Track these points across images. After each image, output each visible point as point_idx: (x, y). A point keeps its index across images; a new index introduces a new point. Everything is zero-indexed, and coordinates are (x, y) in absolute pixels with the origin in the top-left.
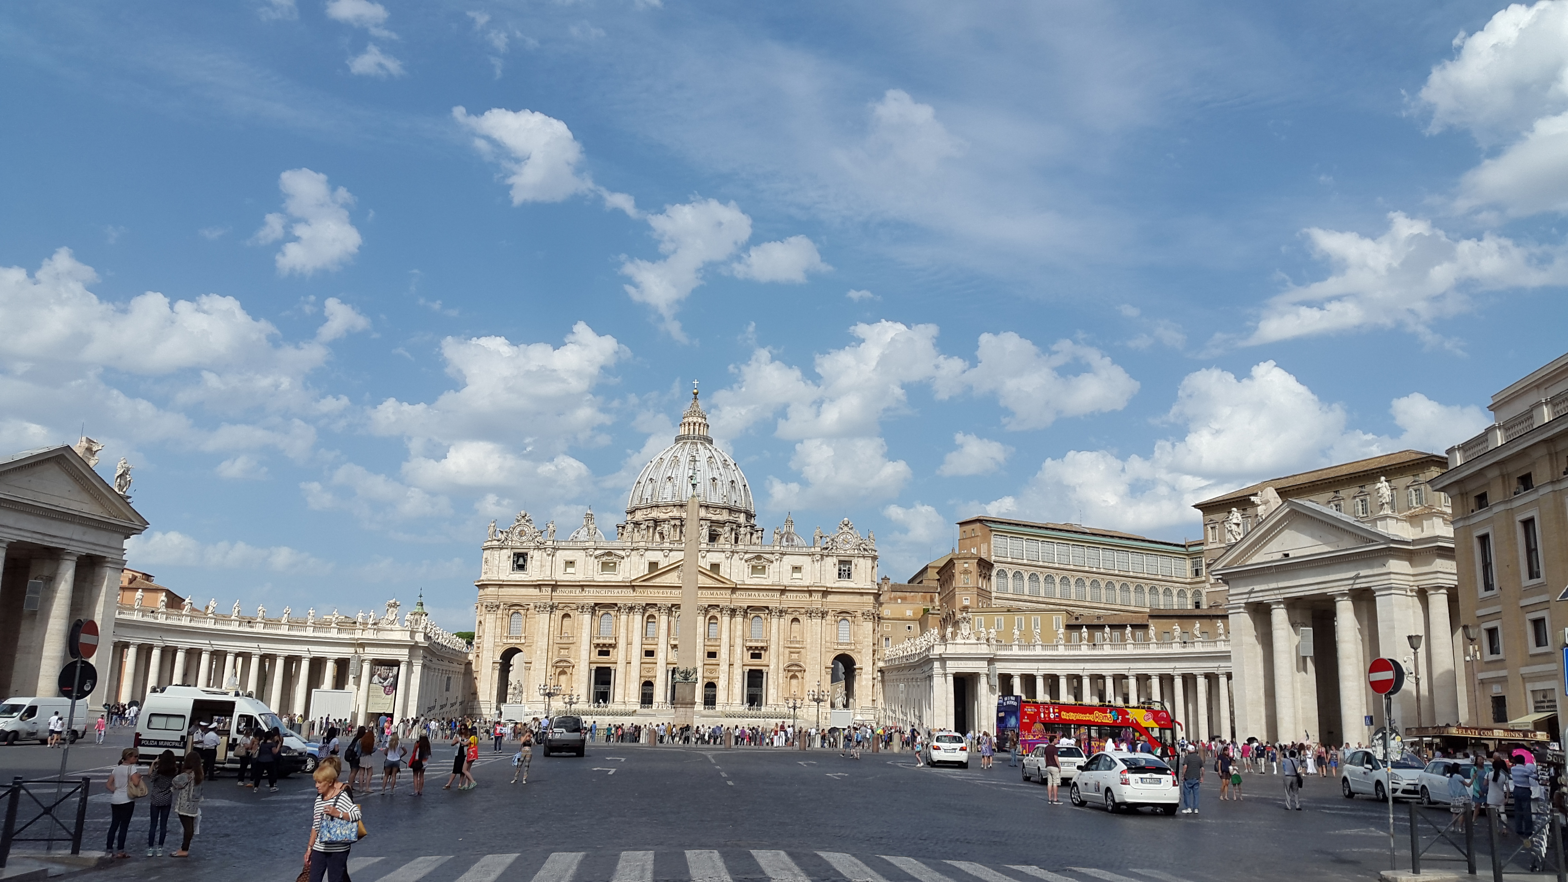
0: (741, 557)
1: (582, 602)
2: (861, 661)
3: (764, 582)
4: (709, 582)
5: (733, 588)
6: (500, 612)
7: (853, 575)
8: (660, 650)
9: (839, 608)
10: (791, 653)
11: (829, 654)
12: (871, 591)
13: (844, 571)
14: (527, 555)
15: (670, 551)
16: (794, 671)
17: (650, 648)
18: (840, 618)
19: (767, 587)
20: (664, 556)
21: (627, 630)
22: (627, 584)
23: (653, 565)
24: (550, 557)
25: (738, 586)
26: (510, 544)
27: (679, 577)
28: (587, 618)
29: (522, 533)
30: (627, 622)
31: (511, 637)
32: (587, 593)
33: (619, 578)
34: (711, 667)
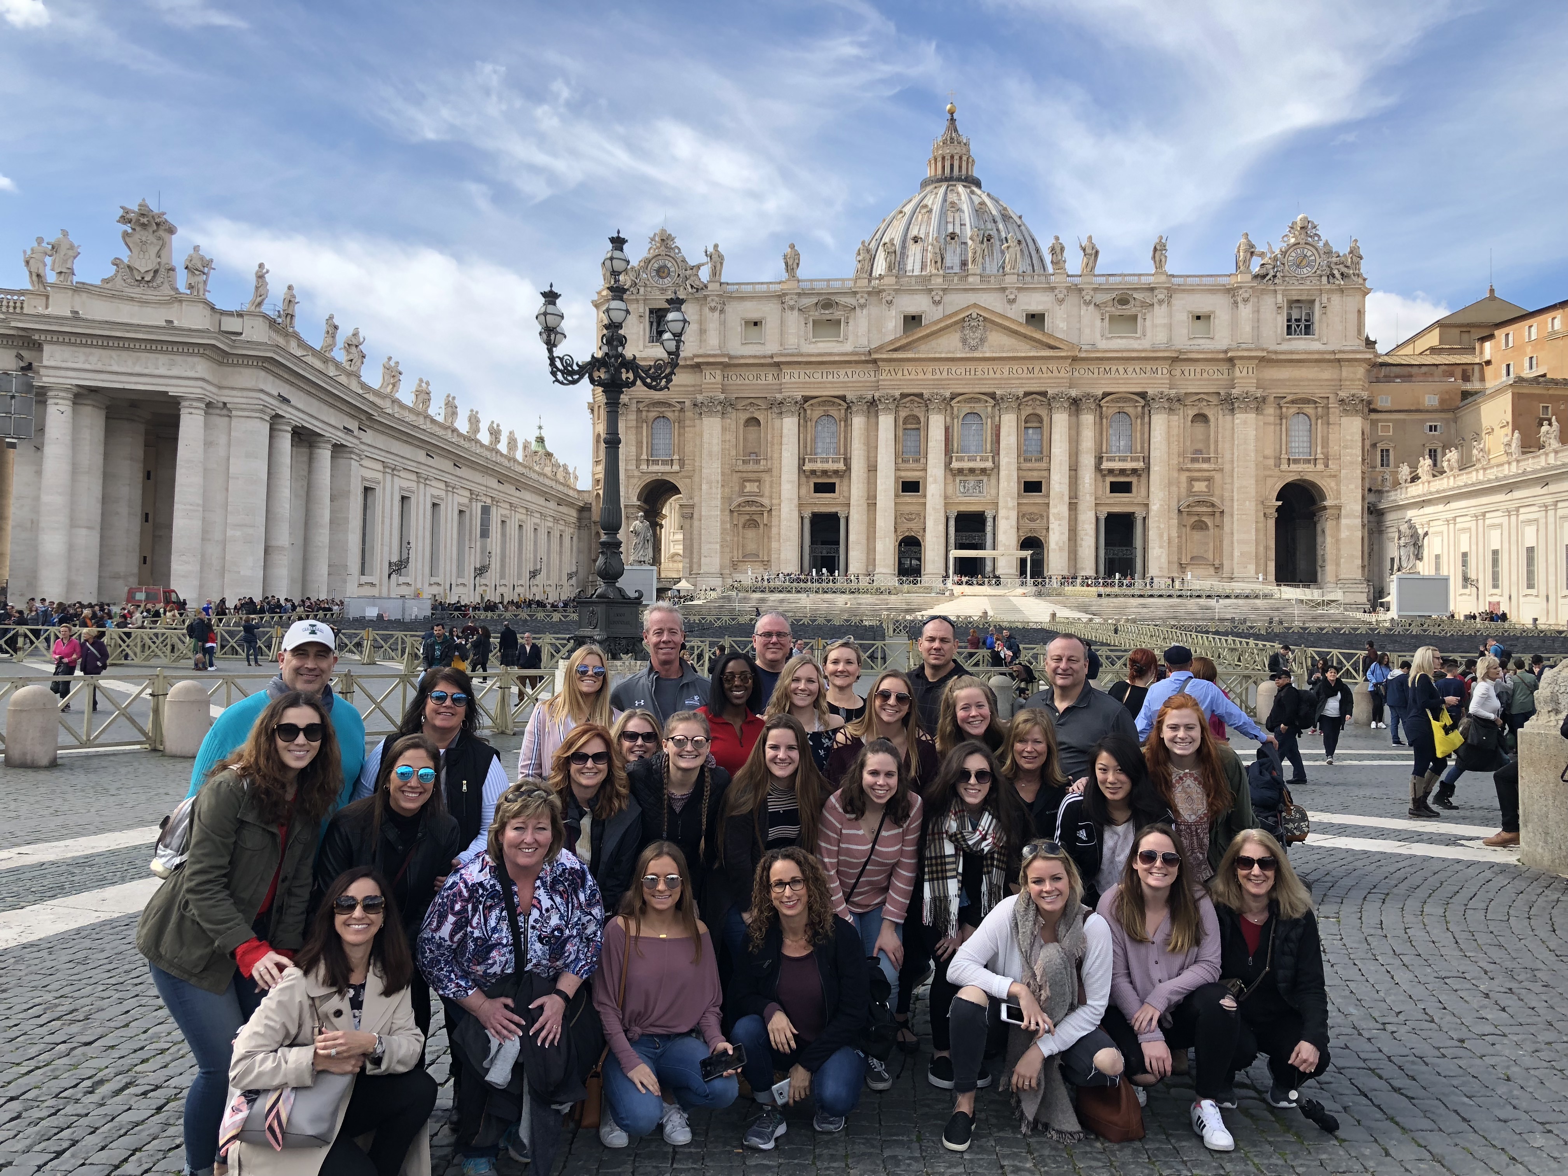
0: (1088, 298)
1: (779, 396)
2: (1339, 492)
3: (1135, 344)
4: (1025, 350)
5: (1075, 359)
6: (633, 416)
7: (1316, 326)
8: (930, 480)
9: (1290, 392)
10: (1192, 480)
11: (1270, 482)
12: (1358, 356)
13: (1296, 320)
15: (945, 290)
16: (1201, 515)
17: (910, 475)
18: (1291, 412)
19: (1143, 355)
20: (934, 302)
21: (868, 443)
22: (863, 358)
23: (912, 321)
24: (717, 314)
25: (1083, 355)
26: (642, 290)
27: (964, 341)
28: (789, 424)
29: (662, 272)
30: (868, 430)
31: (656, 462)
32: (787, 377)
33: (848, 347)
34: (1033, 509)
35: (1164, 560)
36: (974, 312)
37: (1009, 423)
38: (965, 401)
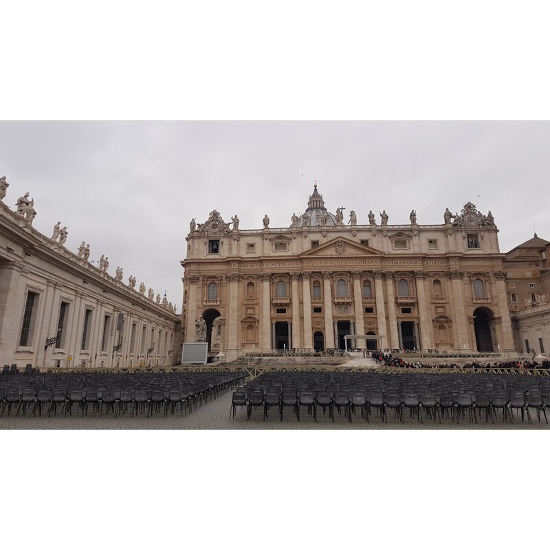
0: (385, 234)
1: (262, 273)
2: (499, 312)
3: (406, 252)
4: (361, 254)
5: (382, 258)
6: (200, 283)
7: (480, 244)
8: (326, 307)
9: (473, 271)
10: (437, 307)
11: (470, 308)
13: (472, 242)
14: (219, 241)
15: (328, 232)
16: (442, 322)
17: (317, 305)
18: (474, 279)
19: (410, 256)
20: (323, 236)
21: (299, 292)
22: (296, 258)
23: (315, 243)
24: (236, 242)
25: (386, 256)
26: (206, 233)
27: (336, 251)
28: (266, 285)
29: (214, 226)
30: (298, 286)
31: (210, 301)
32: (265, 266)
33: (290, 254)
34: (370, 320)
35: (429, 342)
36: (340, 240)
37: (357, 284)
38: (338, 275)
